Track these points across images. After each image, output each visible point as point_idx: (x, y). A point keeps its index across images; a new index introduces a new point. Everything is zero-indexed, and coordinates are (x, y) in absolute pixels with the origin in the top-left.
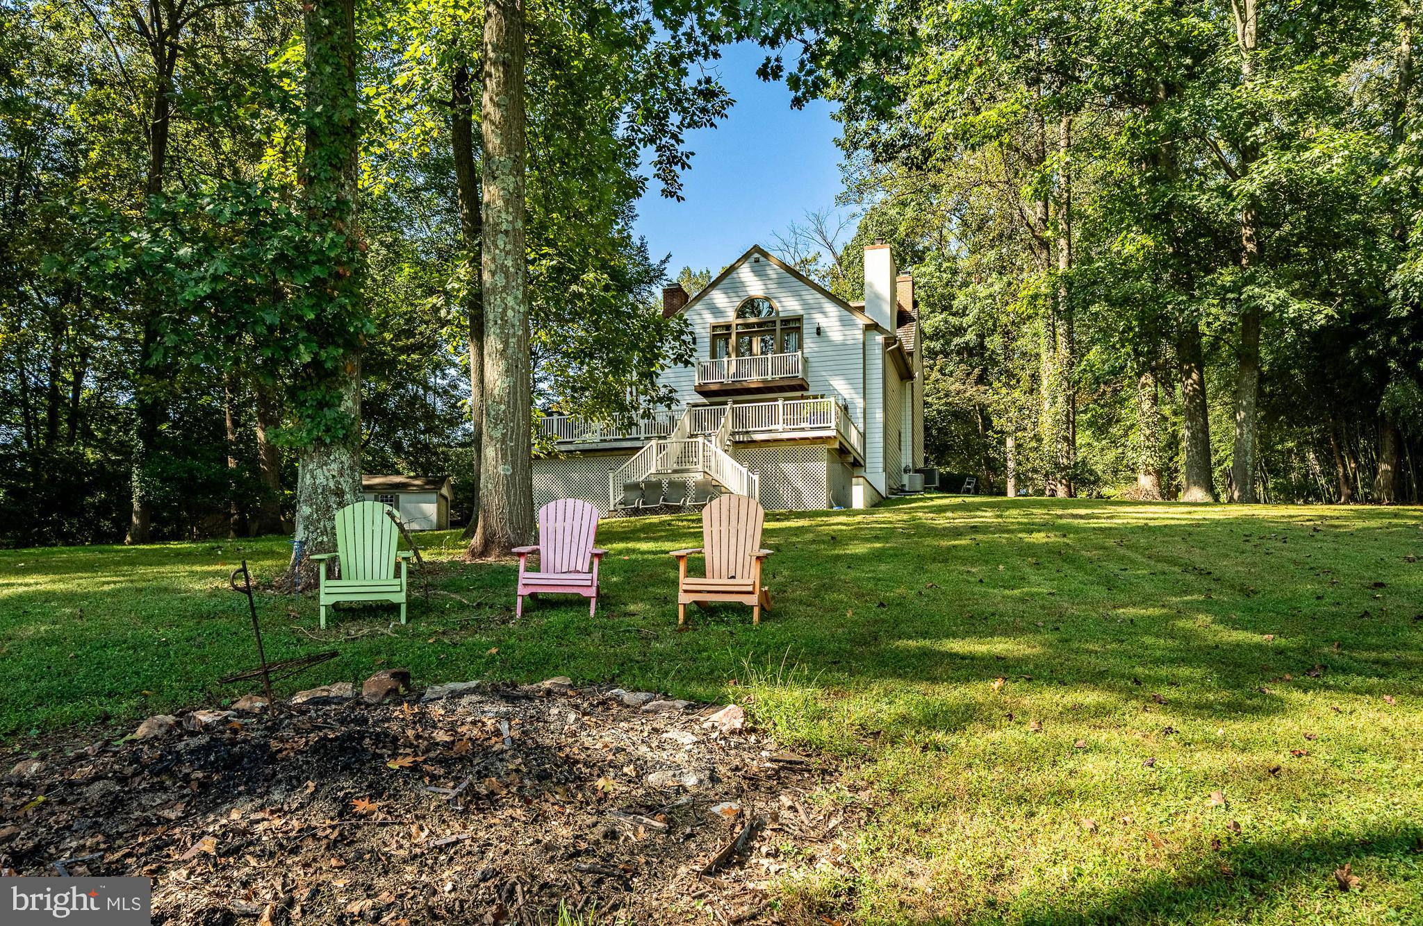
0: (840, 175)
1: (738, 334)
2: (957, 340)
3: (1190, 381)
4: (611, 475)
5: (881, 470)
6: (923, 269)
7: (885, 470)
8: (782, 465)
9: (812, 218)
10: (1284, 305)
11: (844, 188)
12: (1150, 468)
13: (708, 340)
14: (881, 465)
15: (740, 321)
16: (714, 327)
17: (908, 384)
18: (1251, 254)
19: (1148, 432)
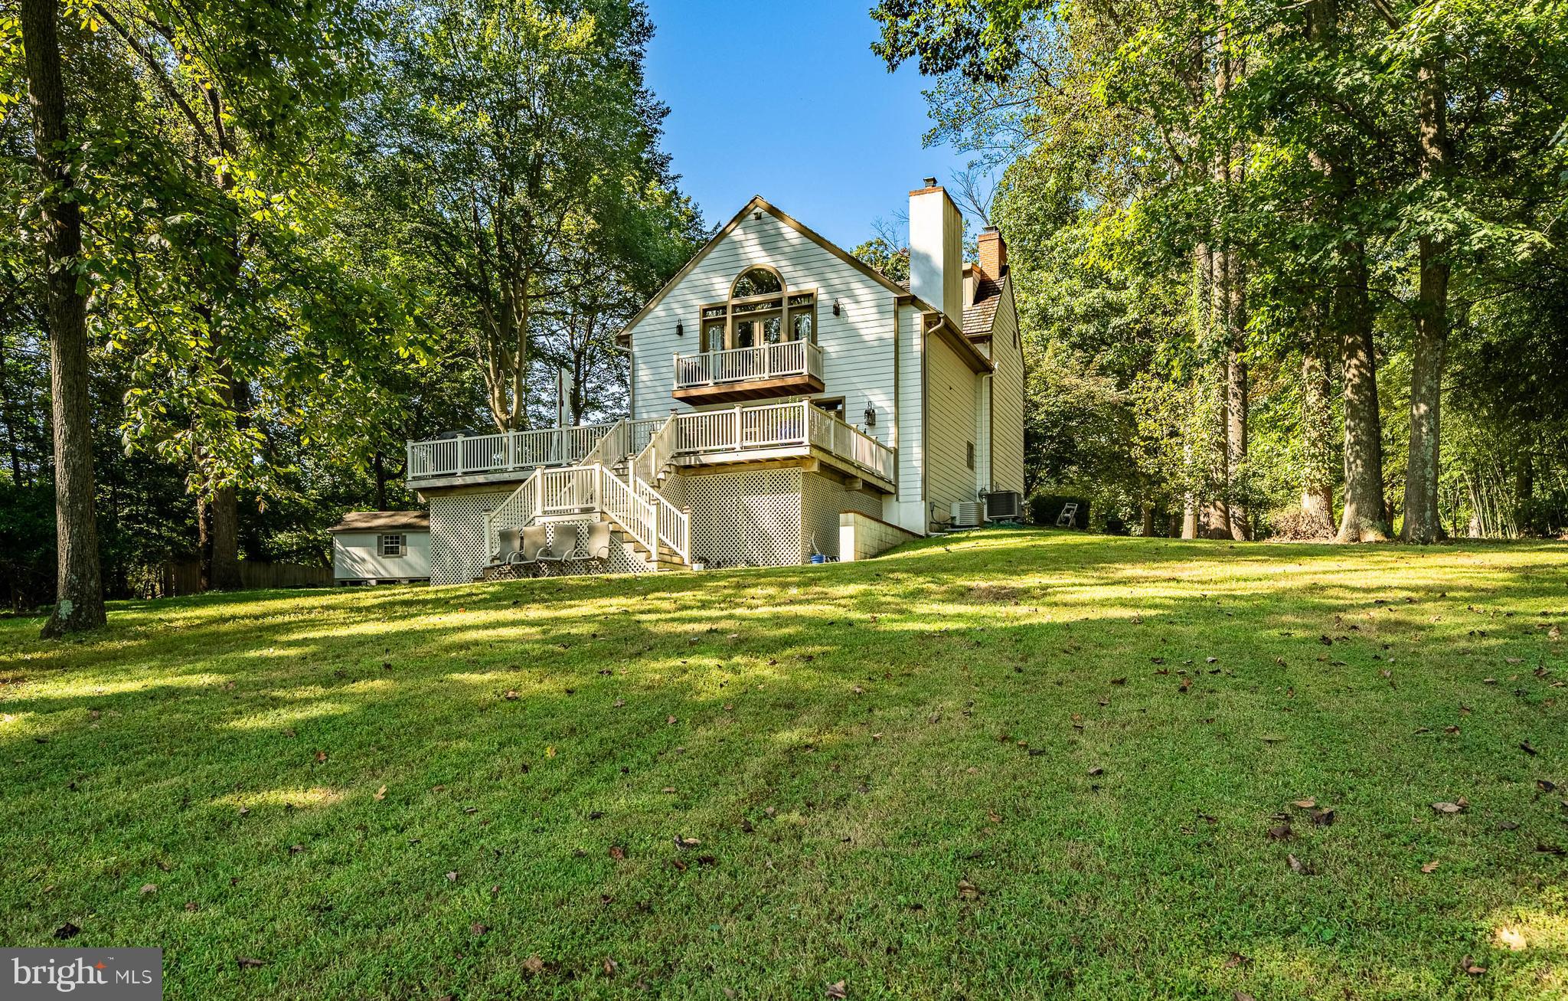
0: (926, 106)
1: (734, 318)
2: (1116, 321)
3: (1354, 361)
4: (486, 519)
5: (919, 498)
6: (1075, 232)
7: (924, 498)
8: (745, 499)
9: (959, 178)
10: (1464, 231)
11: (934, 123)
12: (1317, 485)
13: (698, 328)
14: (919, 491)
15: (736, 302)
16: (705, 311)
17: (985, 378)
18: (1434, 161)
19: (1314, 434)
